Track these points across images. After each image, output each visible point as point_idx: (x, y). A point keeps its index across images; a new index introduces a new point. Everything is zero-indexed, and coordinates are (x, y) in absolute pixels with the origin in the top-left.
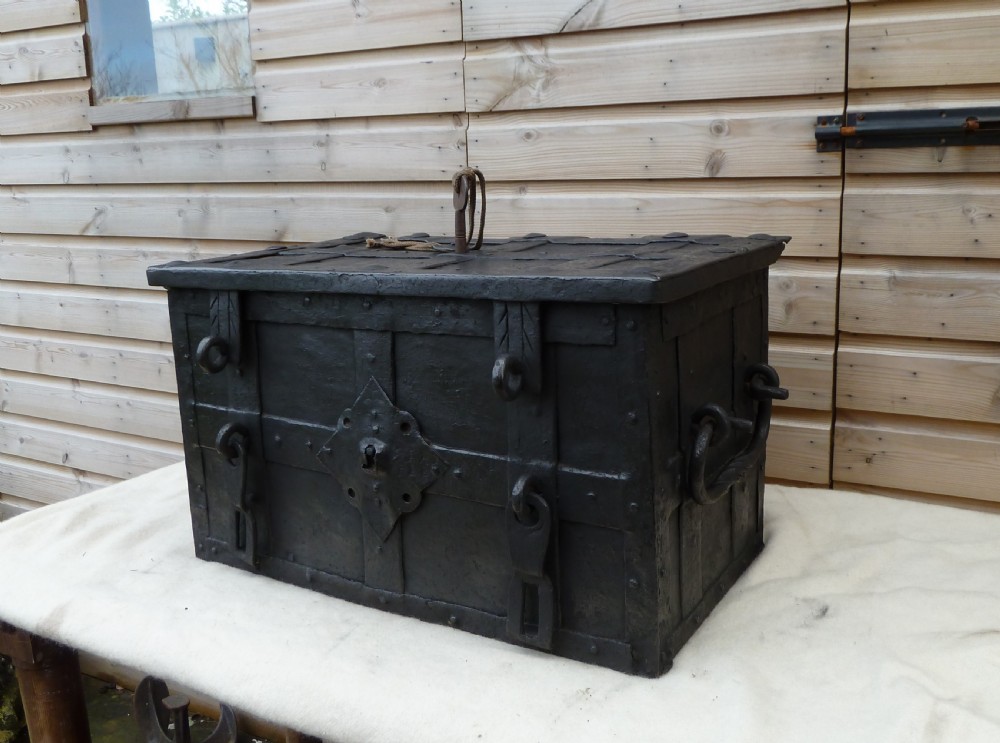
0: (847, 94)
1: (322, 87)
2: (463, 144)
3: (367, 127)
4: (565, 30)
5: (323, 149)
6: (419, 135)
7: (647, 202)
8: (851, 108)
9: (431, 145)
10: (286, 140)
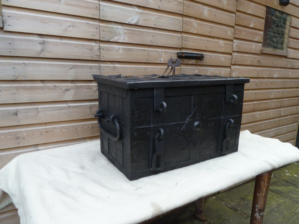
0: (181, 49)
1: (42, 22)
2: (99, 49)
3: (61, 40)
4: (130, 23)
5: (42, 45)
6: (84, 45)
7: (147, 68)
8: (182, 51)
9: (88, 49)
10: (21, 40)
